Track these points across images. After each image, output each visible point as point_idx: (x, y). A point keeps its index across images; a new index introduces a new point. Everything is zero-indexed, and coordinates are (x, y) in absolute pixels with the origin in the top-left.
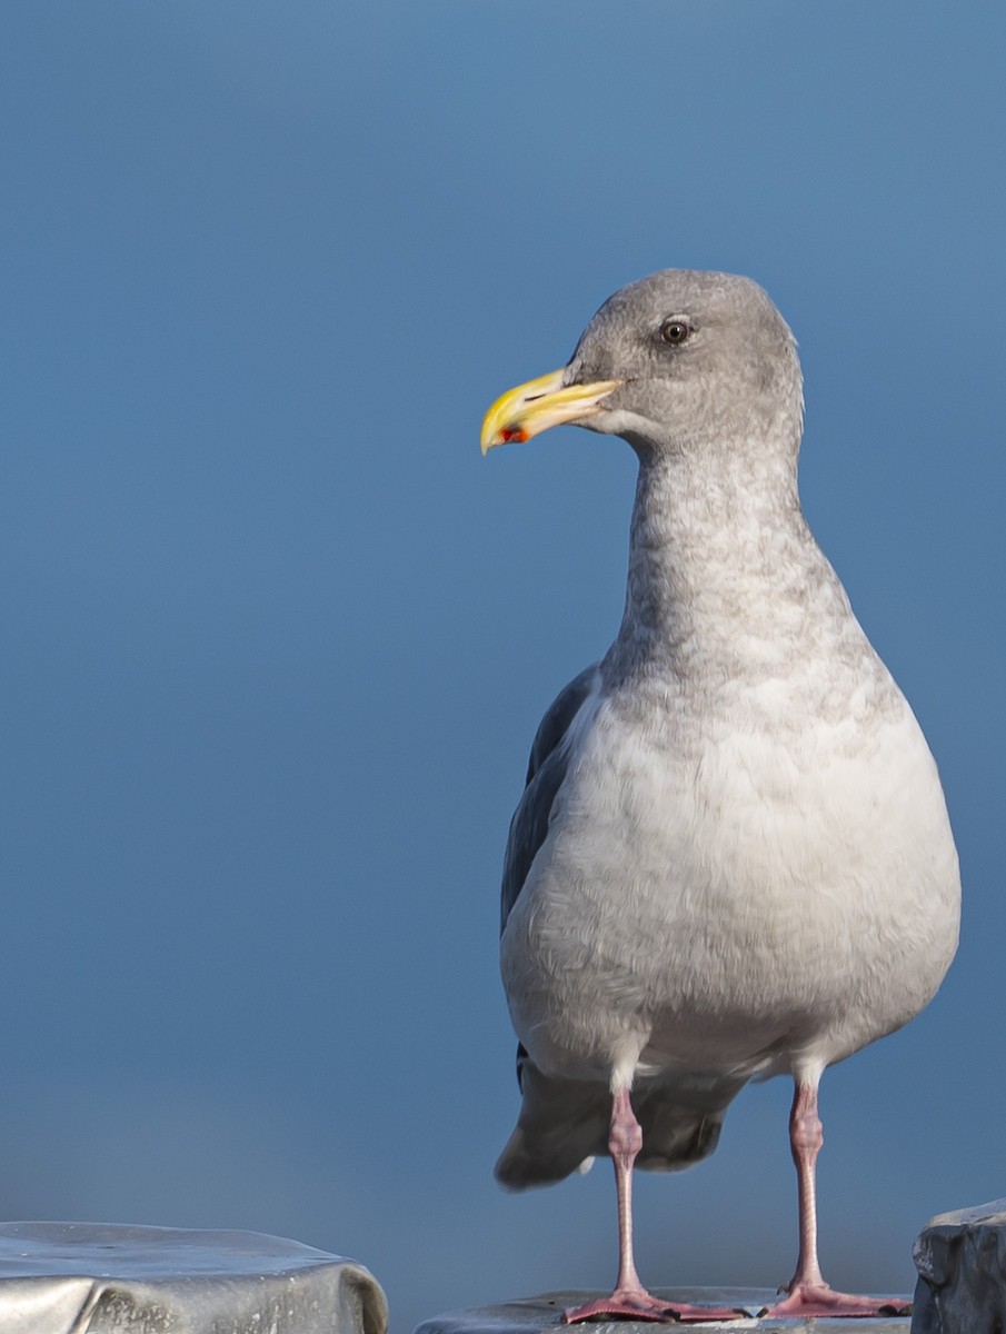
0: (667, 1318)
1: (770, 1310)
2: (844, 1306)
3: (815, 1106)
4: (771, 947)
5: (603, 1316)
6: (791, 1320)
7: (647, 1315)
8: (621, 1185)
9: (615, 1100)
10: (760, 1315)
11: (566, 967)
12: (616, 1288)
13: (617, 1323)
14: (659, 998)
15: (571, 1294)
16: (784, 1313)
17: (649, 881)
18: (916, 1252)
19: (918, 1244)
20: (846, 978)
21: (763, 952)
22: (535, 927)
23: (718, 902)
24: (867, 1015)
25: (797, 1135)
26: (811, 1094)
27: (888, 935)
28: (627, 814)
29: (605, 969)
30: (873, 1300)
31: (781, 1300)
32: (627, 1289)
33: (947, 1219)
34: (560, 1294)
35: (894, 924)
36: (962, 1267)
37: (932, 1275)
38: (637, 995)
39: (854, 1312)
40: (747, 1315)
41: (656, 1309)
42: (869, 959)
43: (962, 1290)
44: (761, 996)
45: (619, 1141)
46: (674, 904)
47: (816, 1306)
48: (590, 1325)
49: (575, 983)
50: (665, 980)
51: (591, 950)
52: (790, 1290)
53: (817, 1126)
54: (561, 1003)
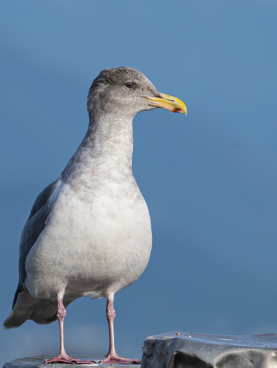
0: (73, 363)
1: (102, 361)
2: (122, 361)
3: (113, 306)
4: (105, 260)
5: (56, 362)
6: (107, 364)
7: (68, 362)
8: (60, 326)
9: (59, 303)
10: (99, 363)
11: (48, 264)
12: (59, 355)
13: (59, 364)
14: (72, 274)
15: (47, 355)
16: (106, 362)
17: (74, 240)
18: (142, 347)
19: (143, 344)
20: (122, 270)
21: (103, 261)
22: (39, 252)
23: (93, 246)
24: (125, 281)
25: (108, 314)
26: (111, 302)
27: (135, 258)
28: (70, 220)
29: (59, 265)
30: (130, 360)
31: (105, 359)
32: (62, 355)
33: (151, 338)
34: (44, 355)
35: (137, 256)
36: (155, 351)
37: (147, 353)
38: (66, 272)
39: (125, 363)
40: (95, 363)
41: (70, 360)
42: (129, 265)
43: (155, 357)
44: (100, 274)
45: (60, 314)
46: (80, 247)
47: (114, 361)
48: (52, 364)
49: (49, 269)
50: (75, 268)
51: (56, 259)
52: (107, 356)
53: (114, 311)
54: (44, 274)
